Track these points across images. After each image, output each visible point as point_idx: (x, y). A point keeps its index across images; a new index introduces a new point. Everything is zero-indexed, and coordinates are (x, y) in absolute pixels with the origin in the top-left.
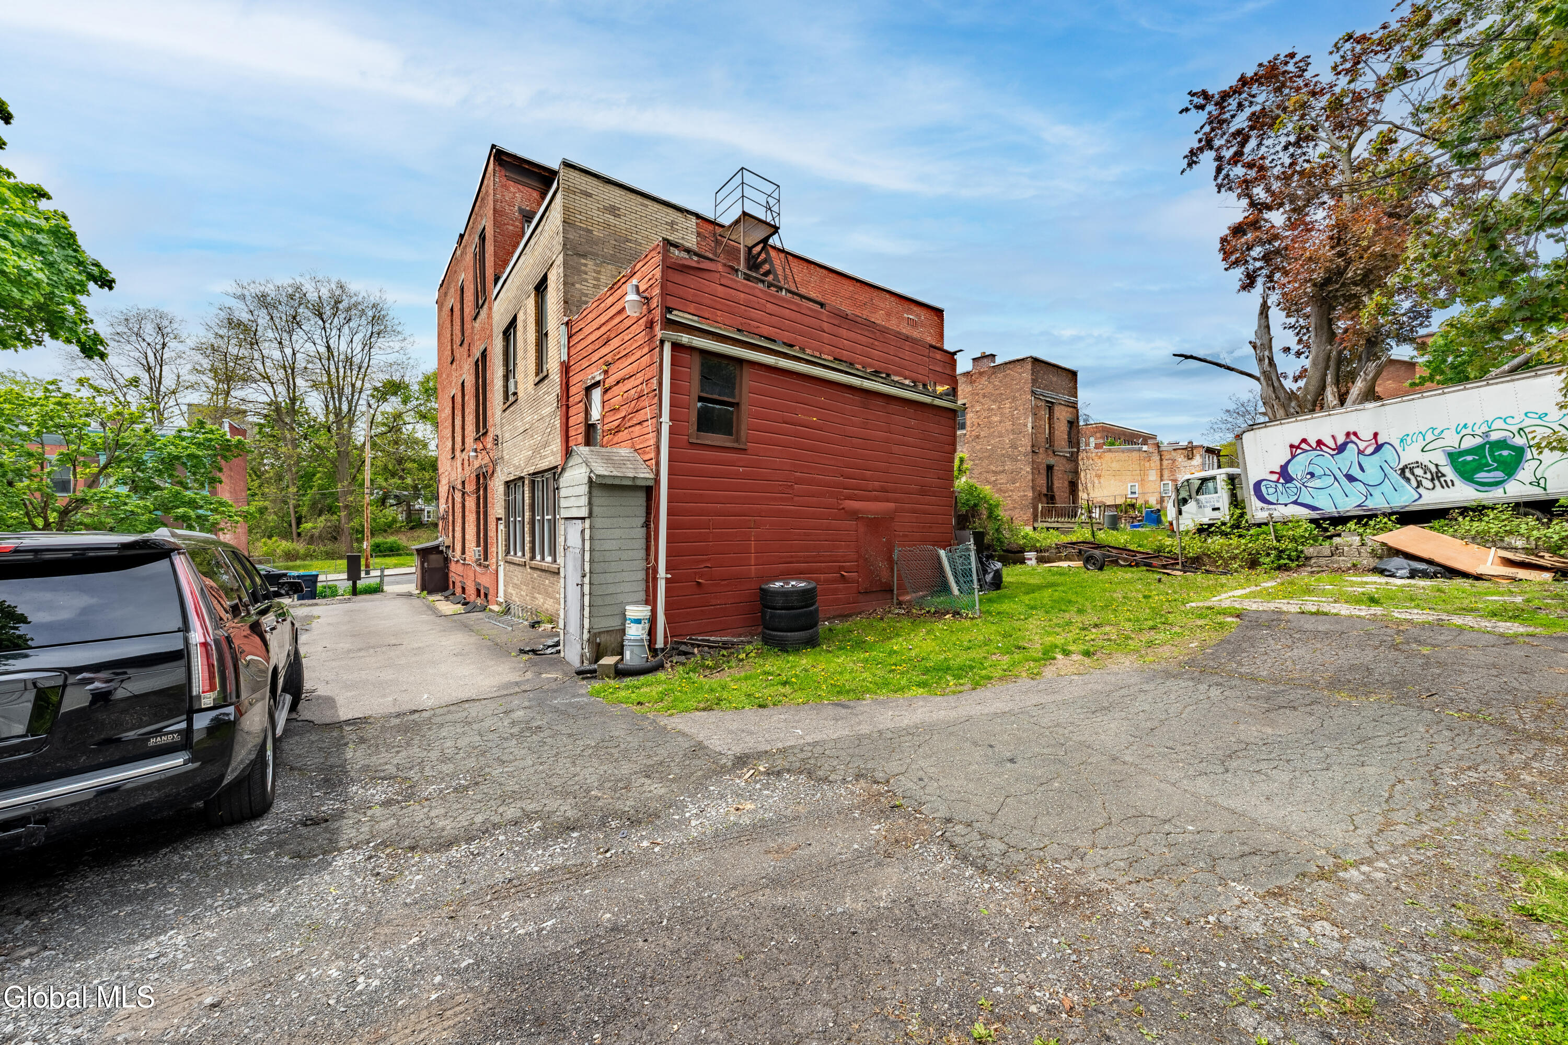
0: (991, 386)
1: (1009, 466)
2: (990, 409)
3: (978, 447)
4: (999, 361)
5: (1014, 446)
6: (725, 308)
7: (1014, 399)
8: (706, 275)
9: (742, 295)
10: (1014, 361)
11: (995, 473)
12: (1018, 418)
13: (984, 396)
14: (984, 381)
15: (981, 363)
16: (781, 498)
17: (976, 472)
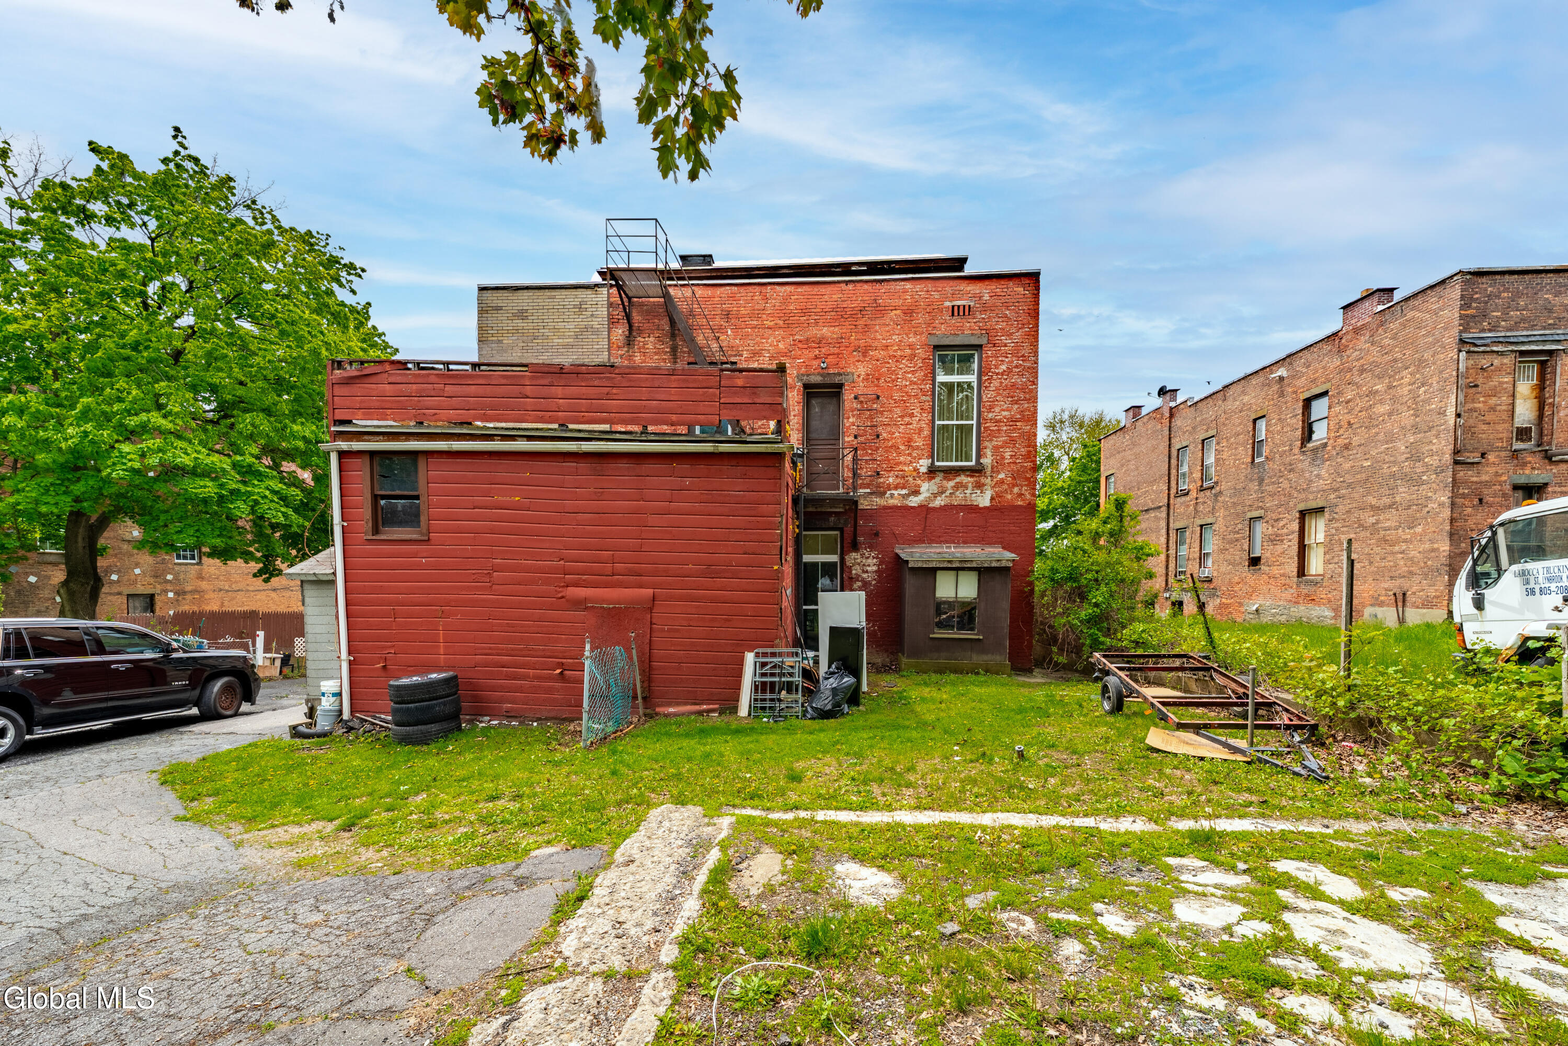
0: (1375, 350)
1: (1403, 494)
2: (1372, 393)
3: (1347, 466)
4: (1398, 296)
5: (1415, 456)
6: (393, 406)
7: (1421, 364)
8: (373, 379)
9: (414, 386)
10: (1423, 291)
11: (1375, 509)
12: (1427, 401)
13: (1362, 371)
14: (1363, 342)
15: (1357, 311)
16: (476, 588)
17: (1341, 509)
